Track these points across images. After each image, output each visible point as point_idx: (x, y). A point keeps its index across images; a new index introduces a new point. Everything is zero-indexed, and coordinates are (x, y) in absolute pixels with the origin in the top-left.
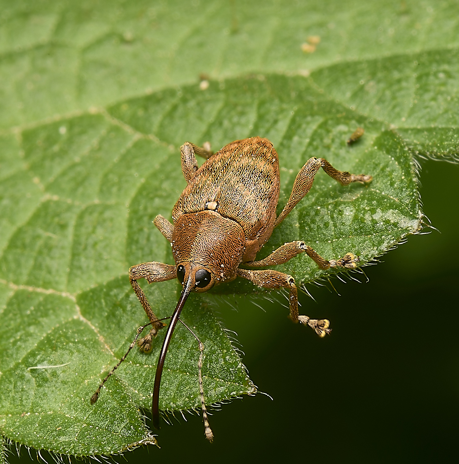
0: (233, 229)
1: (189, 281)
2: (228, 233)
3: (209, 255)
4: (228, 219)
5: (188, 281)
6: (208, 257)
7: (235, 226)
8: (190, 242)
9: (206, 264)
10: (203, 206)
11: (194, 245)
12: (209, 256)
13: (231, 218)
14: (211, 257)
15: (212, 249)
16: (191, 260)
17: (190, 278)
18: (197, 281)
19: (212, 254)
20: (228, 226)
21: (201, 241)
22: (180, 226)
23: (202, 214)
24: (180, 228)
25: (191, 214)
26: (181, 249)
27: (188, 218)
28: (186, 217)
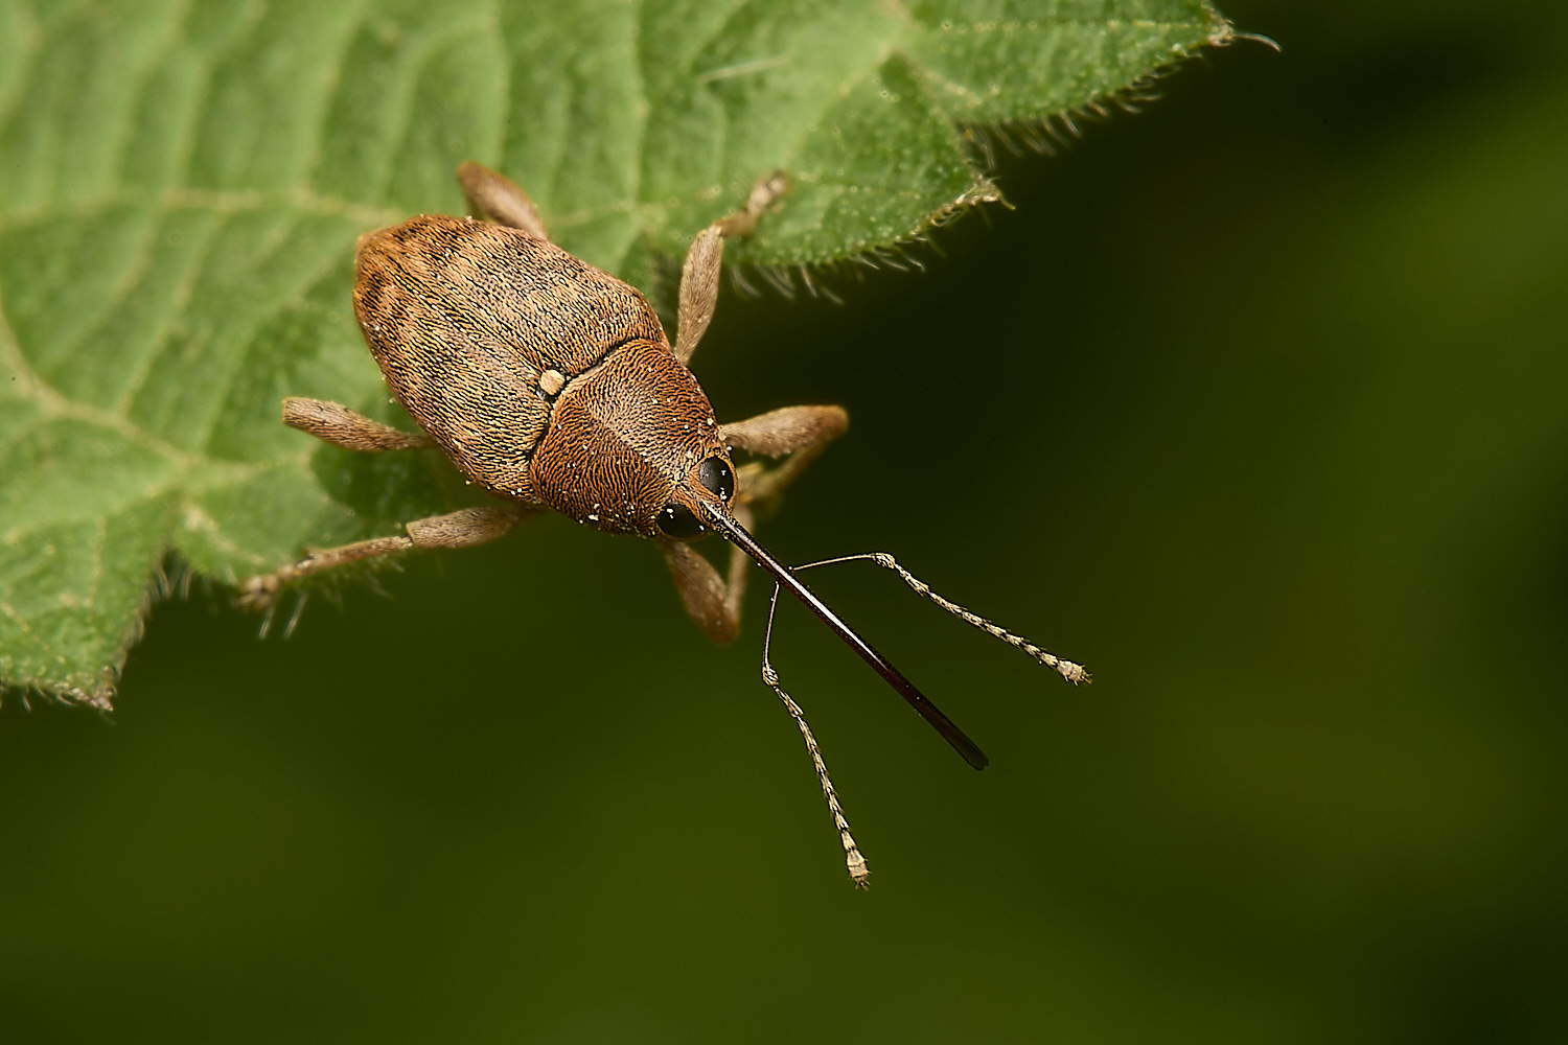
0: (640, 357)
1: (710, 508)
2: (650, 370)
3: (683, 434)
4: (609, 359)
5: (708, 511)
6: (688, 437)
7: (633, 350)
8: (632, 462)
9: (701, 449)
10: (541, 405)
11: (646, 457)
12: (687, 434)
13: (607, 353)
14: (691, 432)
15: (675, 419)
16: (677, 478)
17: (705, 502)
18: (718, 493)
19: (686, 427)
20: (629, 364)
21: (644, 436)
22: (568, 477)
23: (565, 414)
24: (574, 478)
25: (545, 441)
26: (632, 495)
27: (556, 449)
28: (551, 454)
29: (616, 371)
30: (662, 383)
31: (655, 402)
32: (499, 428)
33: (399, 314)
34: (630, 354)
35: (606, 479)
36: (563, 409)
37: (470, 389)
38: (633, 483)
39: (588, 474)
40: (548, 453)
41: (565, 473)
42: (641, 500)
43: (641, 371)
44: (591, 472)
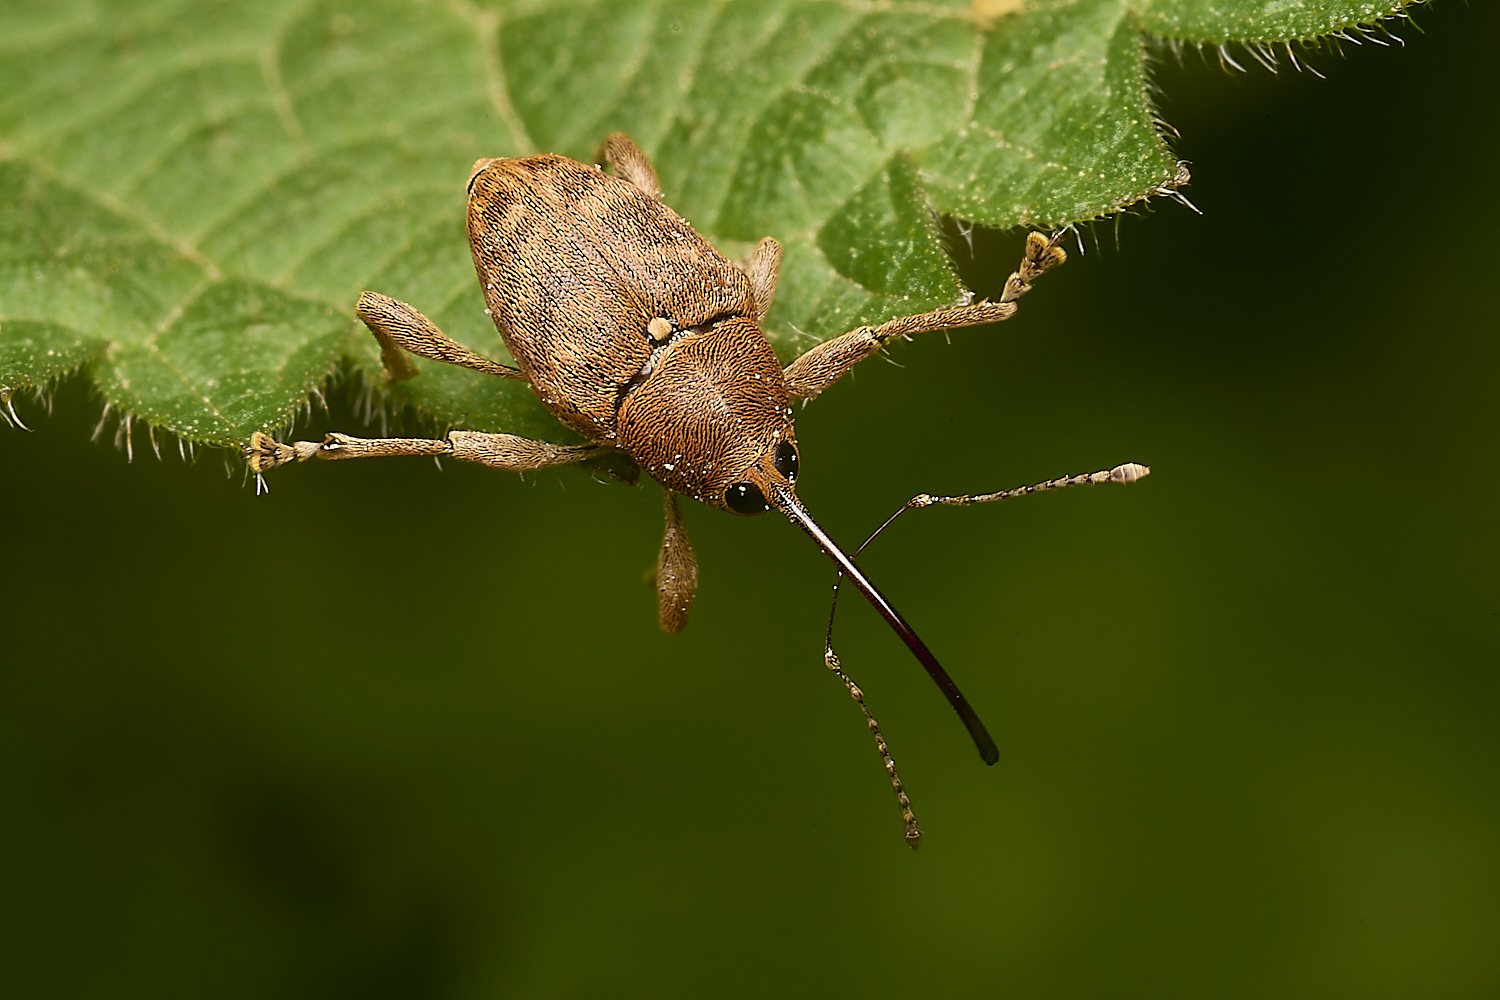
1: (780, 492)
2: (756, 347)
3: (773, 413)
4: (720, 327)
5: (779, 494)
6: (776, 417)
7: (741, 325)
10: (646, 346)
12: (776, 414)
14: (779, 415)
19: (776, 408)
20: (737, 336)
22: (660, 422)
23: (671, 364)
24: (666, 425)
25: (645, 384)
26: (715, 456)
27: (654, 394)
28: (648, 398)
29: (726, 339)
30: (765, 362)
31: (758, 377)
32: (602, 356)
33: (521, 232)
34: (739, 328)
35: (697, 433)
36: (669, 360)
37: (581, 313)
38: (720, 444)
39: (681, 424)
40: (646, 395)
41: (658, 418)
42: (721, 462)
43: (748, 346)
44: (685, 423)
